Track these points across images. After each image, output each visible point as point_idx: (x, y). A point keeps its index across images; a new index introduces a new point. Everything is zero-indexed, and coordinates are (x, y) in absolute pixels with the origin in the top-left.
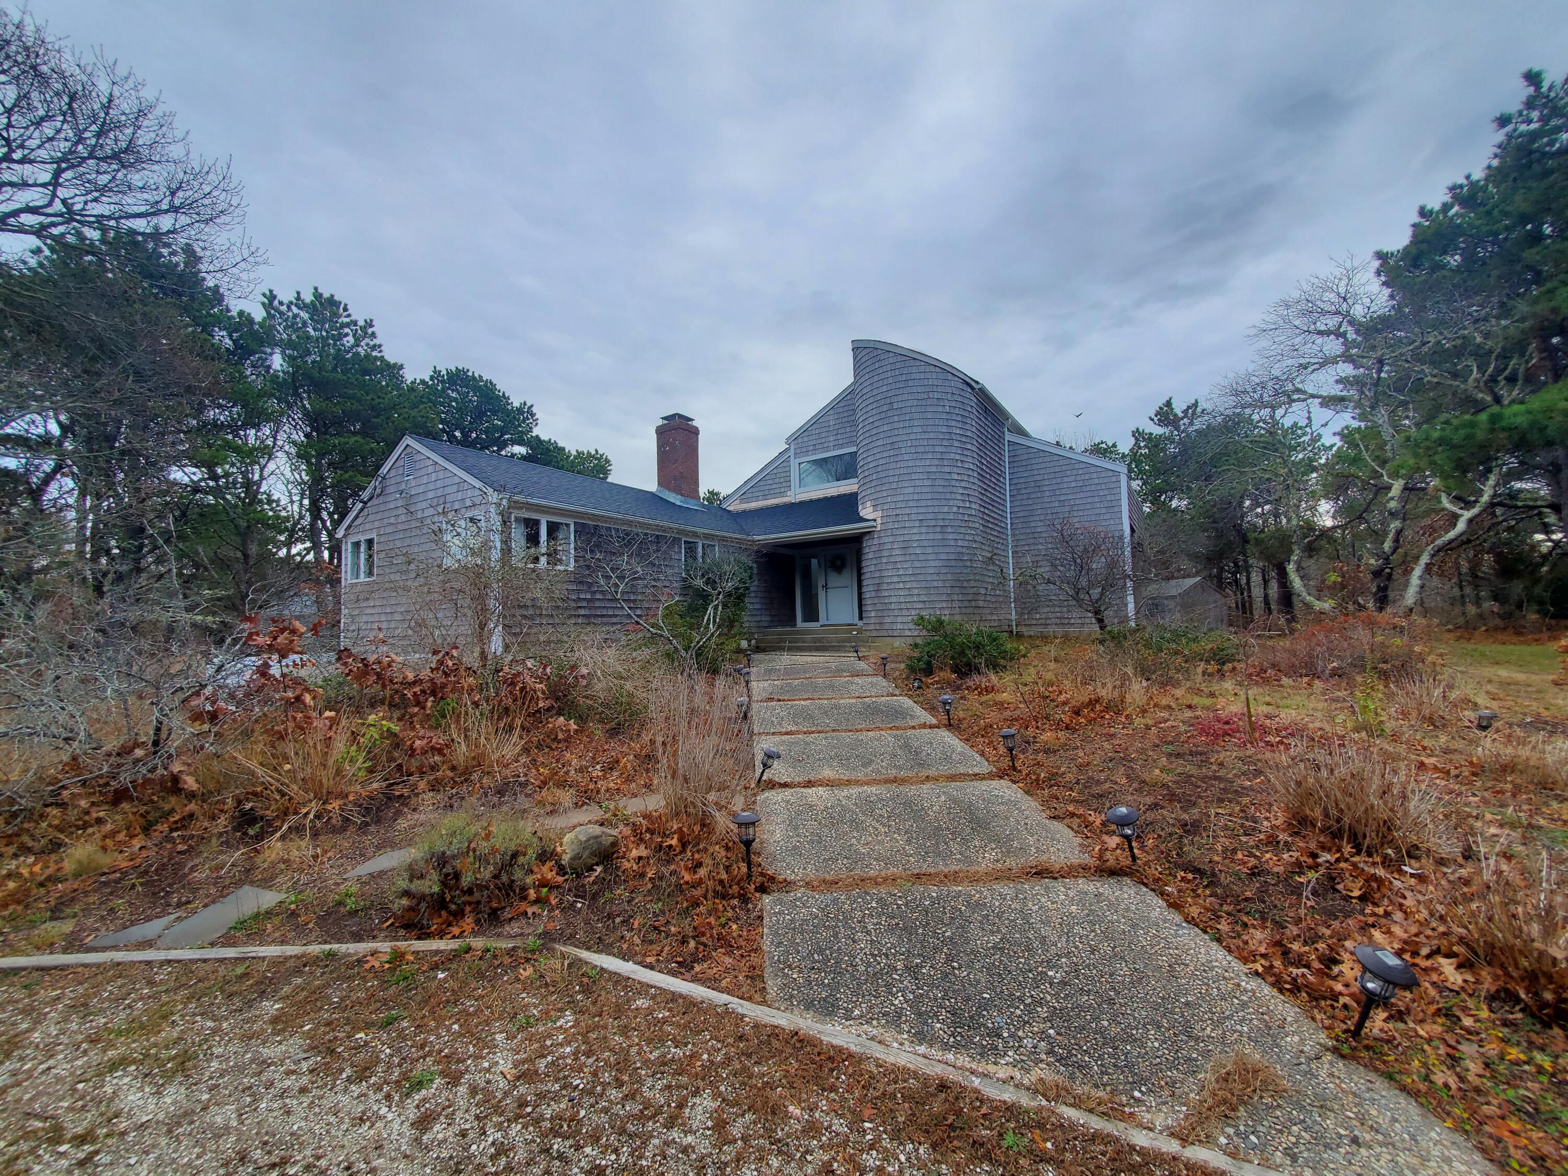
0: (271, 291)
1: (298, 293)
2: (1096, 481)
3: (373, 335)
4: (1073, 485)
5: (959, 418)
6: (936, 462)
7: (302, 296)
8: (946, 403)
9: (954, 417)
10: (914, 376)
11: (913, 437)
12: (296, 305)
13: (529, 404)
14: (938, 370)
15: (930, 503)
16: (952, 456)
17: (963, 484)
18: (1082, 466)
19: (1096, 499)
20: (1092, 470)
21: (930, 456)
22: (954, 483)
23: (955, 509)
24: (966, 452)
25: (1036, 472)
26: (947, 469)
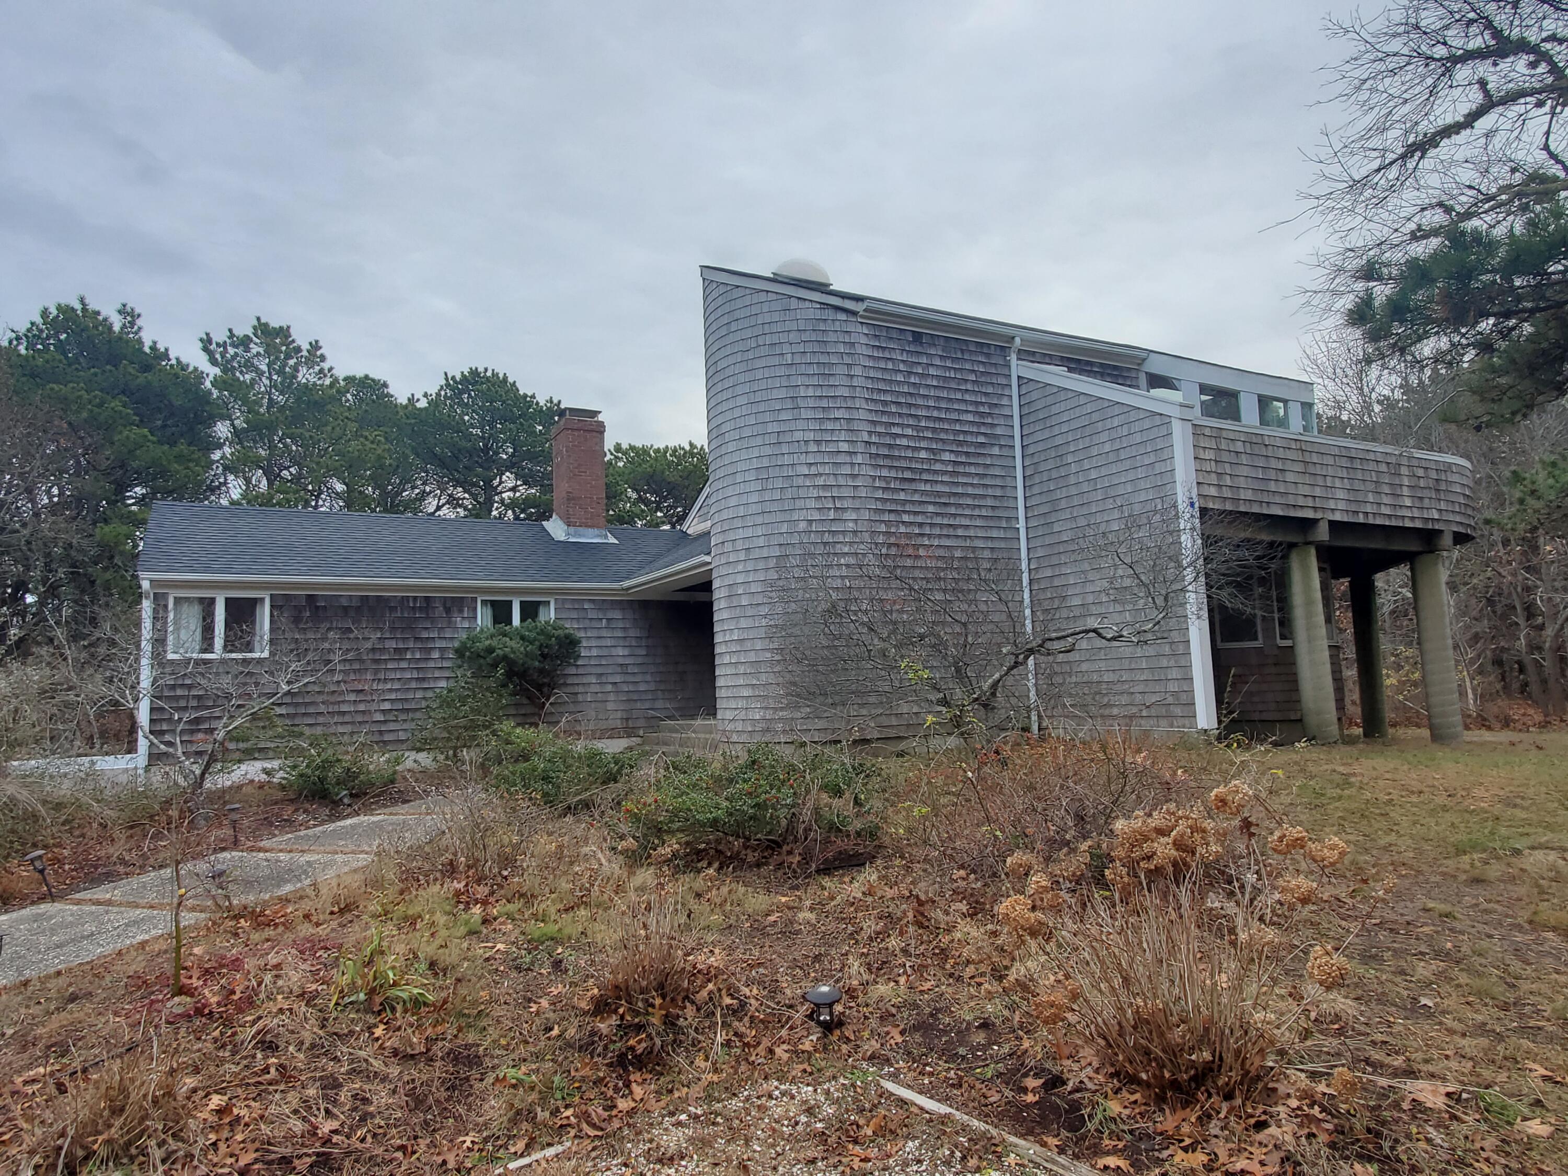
0: (207, 334)
1: (230, 330)
2: (1138, 438)
3: (323, 358)
5: (815, 369)
6: (768, 450)
8: (786, 349)
9: (802, 369)
10: (738, 314)
11: (737, 413)
12: (234, 345)
14: (771, 296)
15: (759, 520)
16: (798, 436)
17: (820, 481)
18: (1117, 410)
19: (1141, 473)
20: (1133, 416)
21: (759, 440)
22: (800, 481)
23: (802, 526)
24: (830, 426)
25: (1056, 431)
26: (787, 460)
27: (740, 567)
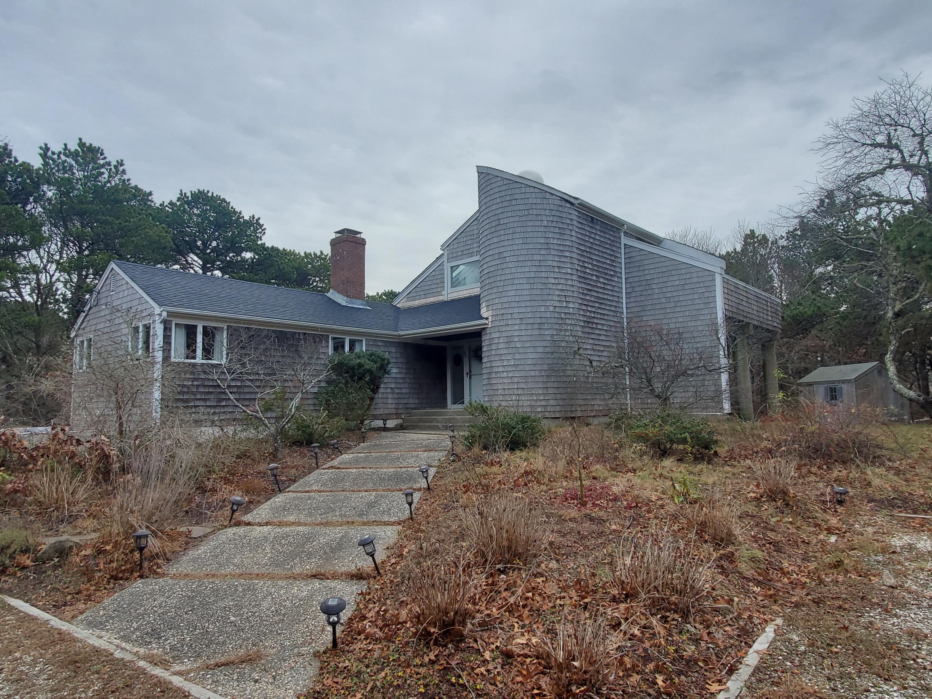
0: (46, 145)
1: (65, 145)
2: (695, 280)
3: (124, 172)
4: (677, 283)
5: (557, 230)
6: (535, 269)
7: (69, 147)
8: (544, 218)
9: (552, 229)
10: (516, 196)
11: (515, 247)
12: (65, 154)
13: (256, 217)
14: (538, 190)
15: (528, 304)
16: (549, 263)
17: (560, 287)
18: (684, 266)
19: (696, 296)
20: (693, 270)
21: (529, 263)
22: (550, 286)
23: (551, 309)
24: (563, 259)
25: (647, 272)
26: (544, 275)
27: (516, 328)
